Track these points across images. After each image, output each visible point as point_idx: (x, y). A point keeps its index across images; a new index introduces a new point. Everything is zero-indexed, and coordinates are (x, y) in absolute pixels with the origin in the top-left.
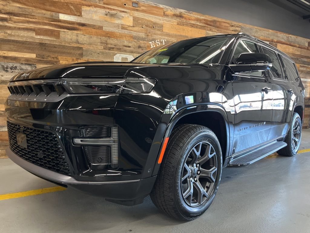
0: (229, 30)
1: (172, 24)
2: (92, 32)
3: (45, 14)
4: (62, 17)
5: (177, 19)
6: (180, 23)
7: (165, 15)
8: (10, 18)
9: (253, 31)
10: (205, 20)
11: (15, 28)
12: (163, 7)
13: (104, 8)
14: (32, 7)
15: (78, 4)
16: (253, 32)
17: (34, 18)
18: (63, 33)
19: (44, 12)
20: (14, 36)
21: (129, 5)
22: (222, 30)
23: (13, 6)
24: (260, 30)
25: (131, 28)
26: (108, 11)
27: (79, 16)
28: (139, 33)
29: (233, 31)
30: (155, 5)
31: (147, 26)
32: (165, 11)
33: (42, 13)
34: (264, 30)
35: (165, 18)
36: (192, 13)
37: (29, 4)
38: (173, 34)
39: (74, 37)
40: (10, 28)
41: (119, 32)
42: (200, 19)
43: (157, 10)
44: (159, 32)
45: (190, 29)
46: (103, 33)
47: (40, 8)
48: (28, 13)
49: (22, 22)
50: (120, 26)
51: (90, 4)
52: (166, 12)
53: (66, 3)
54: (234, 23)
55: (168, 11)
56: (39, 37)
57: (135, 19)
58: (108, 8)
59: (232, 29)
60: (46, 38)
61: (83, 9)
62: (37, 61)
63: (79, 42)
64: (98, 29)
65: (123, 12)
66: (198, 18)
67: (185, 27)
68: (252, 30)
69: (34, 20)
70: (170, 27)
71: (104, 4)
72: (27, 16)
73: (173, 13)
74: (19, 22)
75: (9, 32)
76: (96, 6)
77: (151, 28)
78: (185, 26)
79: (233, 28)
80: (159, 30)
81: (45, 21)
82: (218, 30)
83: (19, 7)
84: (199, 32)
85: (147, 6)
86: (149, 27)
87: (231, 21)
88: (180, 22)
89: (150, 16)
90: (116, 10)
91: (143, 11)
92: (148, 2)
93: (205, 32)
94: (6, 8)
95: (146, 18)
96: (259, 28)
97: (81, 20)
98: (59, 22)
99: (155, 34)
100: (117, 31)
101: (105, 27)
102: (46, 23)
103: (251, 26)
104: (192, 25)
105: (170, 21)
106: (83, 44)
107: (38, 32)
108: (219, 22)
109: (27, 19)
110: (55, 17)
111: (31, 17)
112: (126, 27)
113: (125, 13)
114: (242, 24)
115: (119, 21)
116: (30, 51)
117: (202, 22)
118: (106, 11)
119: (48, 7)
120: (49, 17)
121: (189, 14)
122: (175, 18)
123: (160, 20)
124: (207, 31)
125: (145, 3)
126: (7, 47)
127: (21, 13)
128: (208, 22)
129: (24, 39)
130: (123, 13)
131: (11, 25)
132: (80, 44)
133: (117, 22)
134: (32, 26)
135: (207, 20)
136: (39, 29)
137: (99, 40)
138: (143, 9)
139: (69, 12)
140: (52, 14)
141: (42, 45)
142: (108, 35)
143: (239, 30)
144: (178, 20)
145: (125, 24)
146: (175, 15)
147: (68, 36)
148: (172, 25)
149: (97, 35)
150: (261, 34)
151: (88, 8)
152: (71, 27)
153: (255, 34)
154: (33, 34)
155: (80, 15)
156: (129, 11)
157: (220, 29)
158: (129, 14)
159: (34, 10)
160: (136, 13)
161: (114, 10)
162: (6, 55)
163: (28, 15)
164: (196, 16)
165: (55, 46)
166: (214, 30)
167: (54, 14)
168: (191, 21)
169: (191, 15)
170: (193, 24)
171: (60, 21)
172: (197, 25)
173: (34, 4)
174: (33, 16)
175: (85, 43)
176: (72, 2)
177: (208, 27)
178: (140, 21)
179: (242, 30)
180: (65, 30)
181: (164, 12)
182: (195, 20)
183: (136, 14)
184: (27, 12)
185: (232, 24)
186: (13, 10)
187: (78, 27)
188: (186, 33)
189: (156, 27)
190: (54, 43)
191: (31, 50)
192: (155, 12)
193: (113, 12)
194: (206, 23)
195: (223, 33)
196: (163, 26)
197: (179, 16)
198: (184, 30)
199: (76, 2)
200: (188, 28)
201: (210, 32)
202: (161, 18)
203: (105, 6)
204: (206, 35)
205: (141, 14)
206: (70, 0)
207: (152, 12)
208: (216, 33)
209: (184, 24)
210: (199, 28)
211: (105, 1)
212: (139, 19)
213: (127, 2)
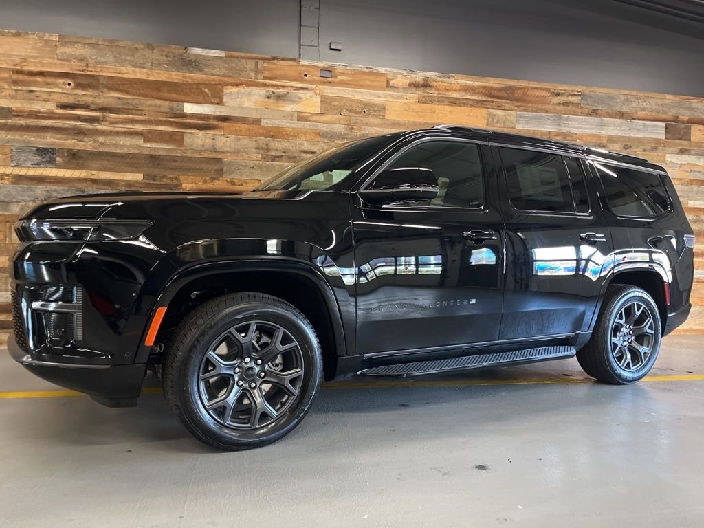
0: (549, 104)
1: (405, 103)
2: (240, 131)
3: (160, 107)
4: (189, 108)
5: (417, 92)
6: (423, 99)
7: (391, 87)
8: (104, 117)
9: (618, 100)
10: (484, 87)
11: (111, 133)
12: (386, 70)
13: (265, 85)
14: (139, 96)
15: (216, 84)
16: (617, 103)
17: (141, 115)
18: (189, 135)
19: (158, 102)
20: (109, 145)
21: (314, 76)
22: (530, 105)
23: (109, 97)
24: (638, 98)
25: (315, 118)
26: (271, 90)
27: (218, 104)
28: (333, 126)
29: (559, 104)
30: (368, 70)
31: (350, 111)
32: (390, 78)
33: (156, 106)
34: (648, 97)
35: (392, 93)
36: (454, 77)
37: (134, 91)
38: (409, 121)
39: (208, 141)
40: (103, 133)
41: (294, 126)
42: (473, 86)
43: (372, 78)
44: (377, 121)
45: (448, 108)
46: (261, 131)
47: (152, 97)
48: (132, 107)
49: (122, 123)
50: (295, 115)
51: (238, 81)
52: (392, 80)
53: (195, 84)
54: (562, 88)
55: (397, 78)
56: (148, 145)
57: (326, 101)
58: (273, 86)
59: (558, 102)
60: (161, 147)
61: (225, 91)
62: (144, 185)
63: (218, 150)
64: (253, 124)
65: (302, 89)
66: (467, 85)
67: (436, 107)
68: (615, 98)
69: (142, 118)
70: (402, 109)
71: (265, 78)
72: (130, 111)
73: (408, 82)
74: (117, 123)
75: (101, 139)
76: (249, 84)
77: (360, 113)
78: (437, 103)
79: (558, 98)
80: (376, 117)
81: (161, 119)
82: (519, 107)
83: (119, 98)
84: (471, 114)
85: (350, 72)
86: (356, 113)
87: (555, 85)
88: (424, 97)
89: (357, 92)
90: (287, 86)
91: (342, 83)
92: (353, 65)
93: (486, 113)
94: (97, 101)
95: (349, 96)
96: (635, 93)
97: (222, 110)
98: (183, 117)
99: (367, 125)
100: (289, 125)
101: (264, 119)
102: (161, 121)
103: (611, 91)
104: (454, 101)
105: (401, 97)
106: (224, 153)
107: (147, 137)
108: (522, 88)
109: (131, 116)
110: (178, 110)
111: (138, 112)
112: (307, 116)
113: (305, 91)
114: (584, 88)
115: (292, 106)
116: (134, 169)
117: (477, 93)
118: (268, 91)
119: (166, 95)
120: (167, 110)
121: (446, 80)
122: (414, 89)
123: (379, 97)
124: (492, 111)
125: (348, 68)
126: (97, 164)
127: (121, 107)
128: (492, 92)
129: (126, 150)
130: (301, 91)
131: (105, 128)
132: (219, 152)
133: (289, 107)
134: (138, 127)
135: (491, 88)
136: (150, 132)
137: (254, 143)
138: (343, 80)
139: (201, 99)
140: (171, 105)
141: (153, 158)
142: (272, 133)
143: (577, 102)
144: (420, 92)
145: (304, 111)
146: (414, 85)
147: (197, 140)
148: (405, 105)
149: (250, 134)
150: (641, 106)
151: (234, 90)
152: (204, 124)
153: (624, 107)
154: (140, 142)
155: (221, 103)
156: (313, 86)
157: (524, 104)
158: (312, 92)
159: (142, 101)
160: (327, 89)
161: (283, 86)
162: (95, 177)
163: (132, 109)
164: (463, 82)
165: (174, 160)
166: (508, 106)
167: (175, 104)
168: (450, 93)
169: (452, 80)
170: (456, 99)
171: (185, 116)
172: (467, 99)
173: (142, 92)
174: (140, 111)
175: (227, 151)
176: (207, 82)
177: (493, 102)
178: (337, 103)
179: (586, 100)
180: (194, 131)
181: (388, 81)
182: (459, 90)
183: (329, 91)
184: (131, 104)
185: (556, 91)
186: (108, 104)
187: (215, 123)
188: (438, 118)
189: (369, 111)
190: (174, 155)
191: (136, 167)
192: (368, 82)
193: (282, 91)
194: (489, 93)
195: (532, 111)
196: (385, 108)
197: (422, 86)
198: (434, 112)
199: (214, 80)
200: (443, 107)
201: (499, 112)
202: (380, 92)
203: (267, 82)
204: (488, 120)
205: (339, 90)
206: (202, 79)
207: (361, 83)
208: (513, 113)
209: (434, 101)
210: (471, 106)
211: (266, 73)
212: (333, 99)
213: (310, 69)
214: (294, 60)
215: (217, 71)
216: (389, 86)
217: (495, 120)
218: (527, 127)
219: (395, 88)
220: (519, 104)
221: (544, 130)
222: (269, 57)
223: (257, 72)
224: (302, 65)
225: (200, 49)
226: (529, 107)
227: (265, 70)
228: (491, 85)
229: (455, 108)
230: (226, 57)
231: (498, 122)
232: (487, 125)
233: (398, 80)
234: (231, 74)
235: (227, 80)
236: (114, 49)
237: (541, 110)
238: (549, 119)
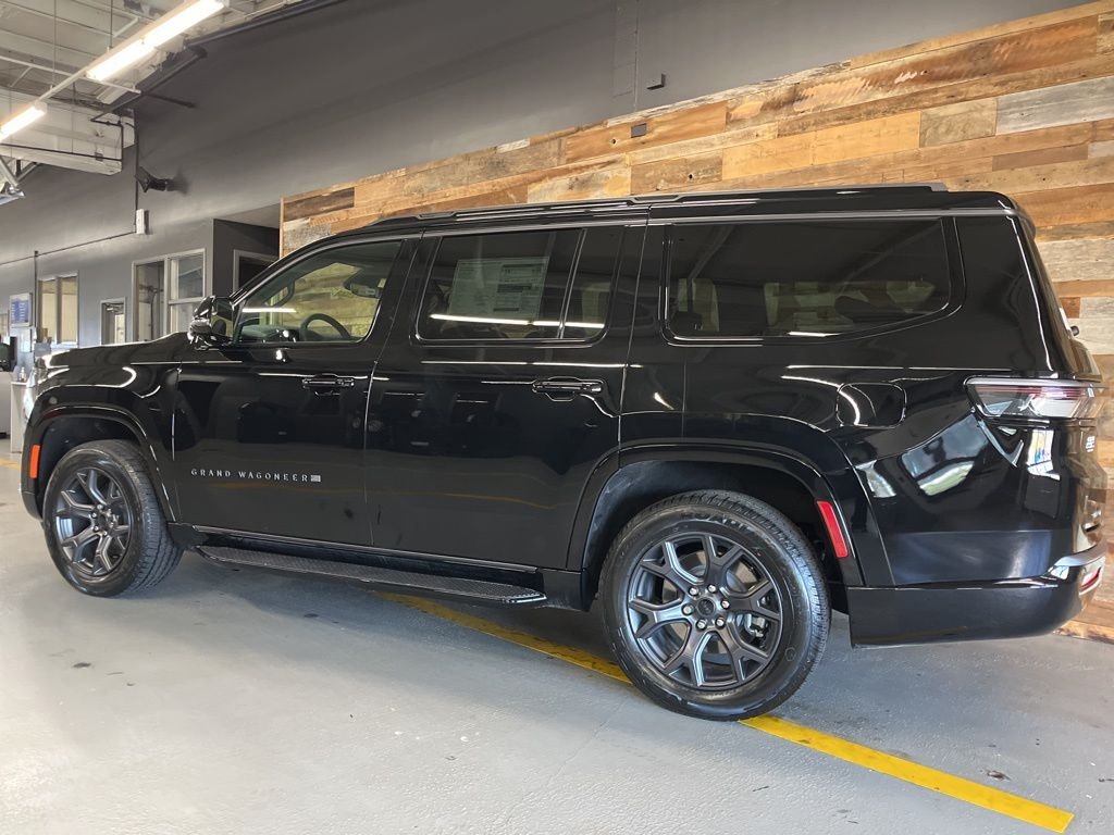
0: (1091, 55)
1: (755, 144)
5: (776, 118)
6: (788, 128)
7: (733, 121)
10: (914, 66)
12: (726, 95)
13: (567, 171)
15: (522, 185)
21: (624, 139)
22: (1035, 71)
26: (574, 175)
30: (698, 105)
31: (669, 181)
32: (730, 106)
35: (734, 132)
36: (848, 65)
38: (761, 176)
42: (890, 70)
43: (702, 116)
45: (839, 130)
51: (541, 175)
52: (733, 109)
53: (504, 190)
55: (743, 102)
57: (638, 172)
58: (576, 169)
61: (530, 192)
65: (609, 163)
66: (877, 73)
67: (810, 136)
70: (749, 156)
71: (568, 161)
73: (761, 103)
76: (553, 175)
77: (684, 180)
78: (814, 128)
80: (707, 180)
82: (1002, 84)
84: (884, 130)
85: (671, 117)
86: (677, 181)
88: (789, 123)
89: (680, 147)
90: (592, 165)
91: (662, 139)
92: (678, 104)
93: (919, 119)
95: (668, 157)
104: (848, 113)
105: (749, 135)
108: (1011, 40)
113: (612, 166)
115: (596, 193)
117: (900, 83)
118: (571, 179)
121: (833, 77)
122: (770, 114)
123: (713, 145)
124: (933, 111)
125: (669, 111)
128: (935, 69)
130: (608, 167)
133: (593, 196)
135: (933, 62)
138: (660, 134)
144: (783, 117)
146: (774, 106)
148: (754, 148)
151: (538, 187)
156: (623, 155)
157: (1019, 74)
158: (621, 165)
160: (640, 154)
161: (588, 167)
164: (869, 69)
166: (973, 91)
168: (841, 100)
169: (847, 73)
170: (852, 107)
172: (875, 102)
176: (513, 185)
177: (936, 91)
178: (652, 173)
181: (727, 114)
182: (860, 88)
183: (641, 157)
189: (697, 174)
192: (697, 126)
193: (585, 174)
194: (929, 73)
195: (1041, 85)
196: (721, 163)
197: (785, 104)
198: (807, 146)
199: (518, 180)
200: (825, 131)
201: (953, 109)
202: (714, 137)
203: (571, 165)
204: (922, 134)
205: (655, 151)
206: (508, 181)
207: (687, 129)
208: (990, 102)
209: (808, 125)
210: (885, 113)
211: (570, 154)
212: (647, 167)
213: (620, 131)
214: (600, 124)
215: (522, 168)
216: (731, 121)
217: (942, 129)
218: (1025, 127)
219: (739, 121)
220: (1003, 77)
221: (1075, 121)
222: (573, 129)
223: (559, 155)
224: (610, 128)
225: (507, 145)
226: (1033, 77)
227: (569, 149)
228: (931, 55)
229: (851, 127)
230: (531, 145)
231: (948, 132)
232: (922, 145)
233: (746, 105)
234: (534, 168)
235: (530, 176)
236: (441, 171)
237: (1065, 77)
238: (1092, 92)
